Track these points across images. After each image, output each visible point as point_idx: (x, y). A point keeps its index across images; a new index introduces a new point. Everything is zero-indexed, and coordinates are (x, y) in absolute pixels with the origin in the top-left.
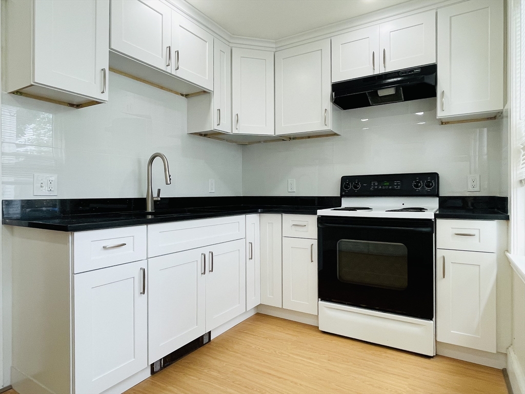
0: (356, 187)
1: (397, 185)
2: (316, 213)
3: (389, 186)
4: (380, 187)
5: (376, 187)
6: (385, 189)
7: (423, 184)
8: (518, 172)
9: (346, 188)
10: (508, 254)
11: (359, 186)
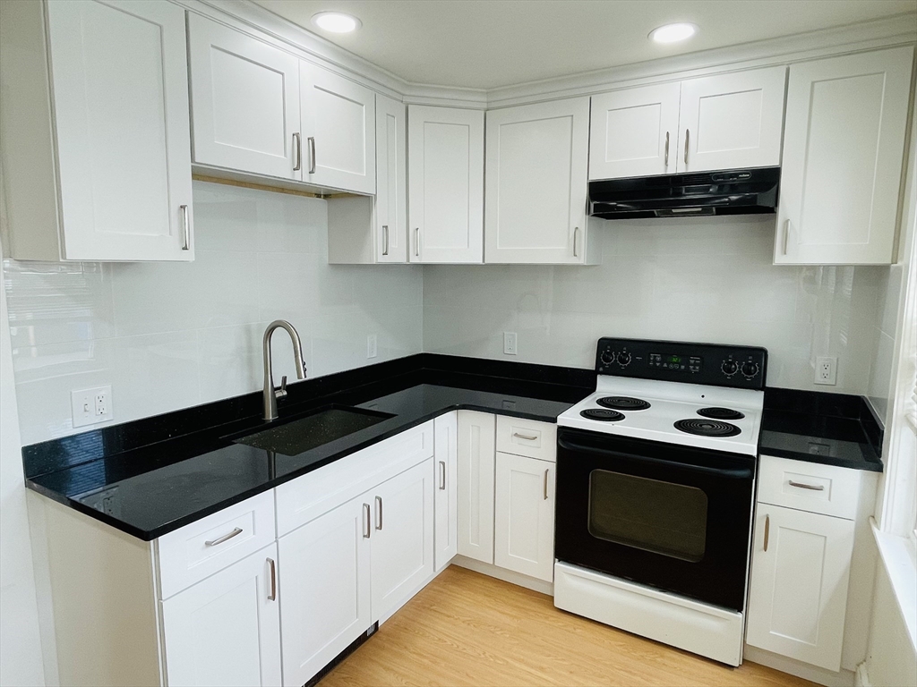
0: (623, 361)
1: (695, 365)
2: (554, 421)
3: (680, 364)
4: (665, 365)
5: (658, 364)
6: (675, 370)
7: (740, 368)
8: (906, 401)
9: (607, 360)
10: (875, 530)
11: (629, 359)
